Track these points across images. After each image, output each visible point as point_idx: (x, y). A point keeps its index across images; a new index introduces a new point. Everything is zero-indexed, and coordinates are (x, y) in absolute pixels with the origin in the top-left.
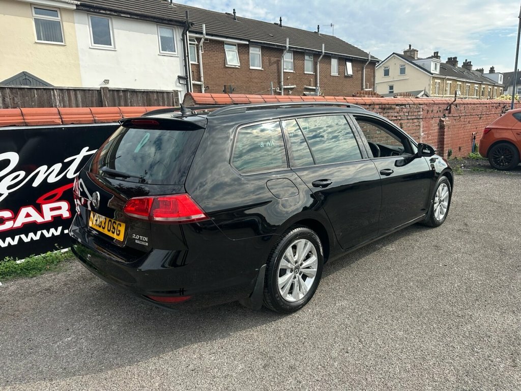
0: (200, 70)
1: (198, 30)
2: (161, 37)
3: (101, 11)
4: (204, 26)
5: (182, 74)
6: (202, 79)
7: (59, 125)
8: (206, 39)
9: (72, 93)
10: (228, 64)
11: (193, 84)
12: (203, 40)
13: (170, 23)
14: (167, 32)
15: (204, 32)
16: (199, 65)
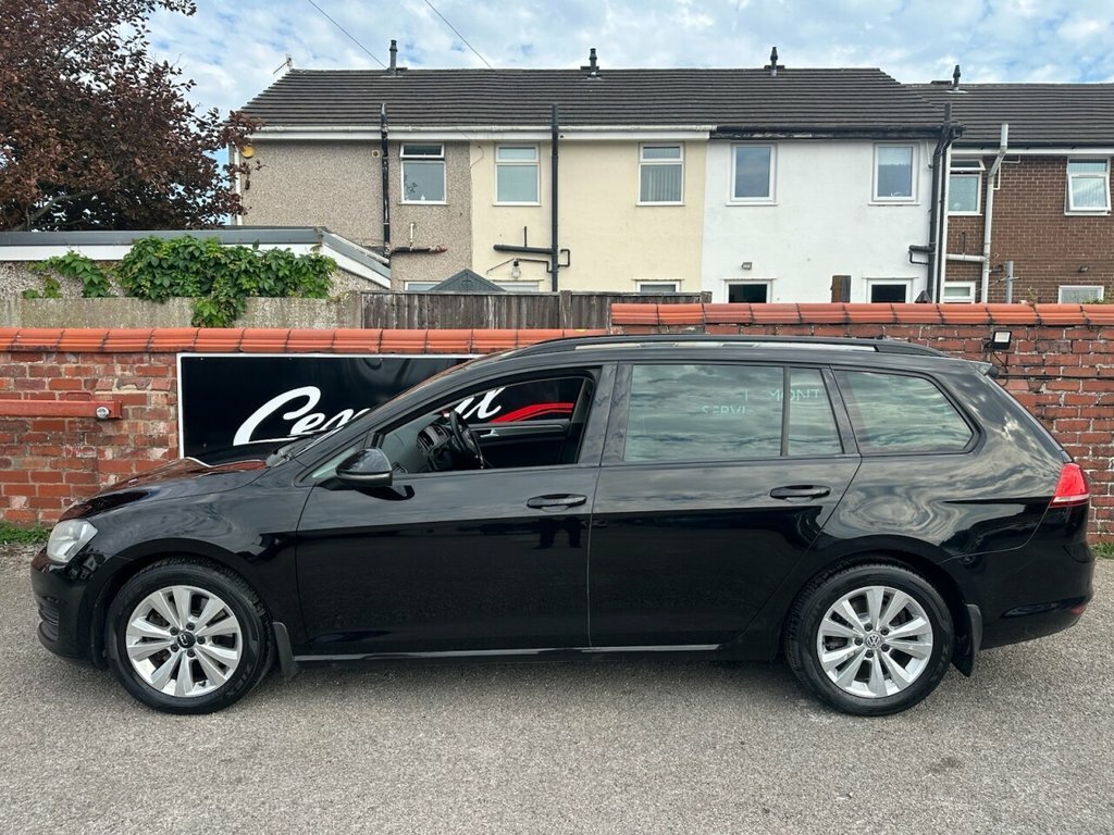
0: (984, 228)
1: (991, 139)
2: (880, 167)
3: (755, 136)
4: (1005, 129)
5: (923, 242)
6: (987, 249)
8: (1008, 158)
10: (1072, 208)
11: (948, 261)
12: (998, 162)
13: (904, 135)
14: (894, 156)
15: (1004, 142)
16: (983, 219)
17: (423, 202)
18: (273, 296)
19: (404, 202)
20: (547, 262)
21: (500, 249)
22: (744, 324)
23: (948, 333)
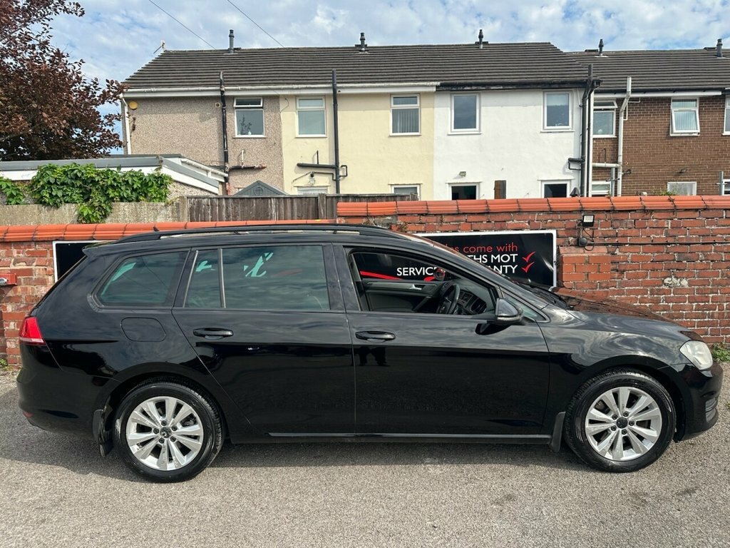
0: (618, 146)
1: (620, 87)
2: (548, 107)
3: (466, 88)
4: (630, 80)
5: (576, 156)
6: (620, 159)
8: (632, 99)
10: (675, 131)
11: (594, 168)
12: (626, 102)
13: (563, 86)
14: (557, 100)
15: (629, 89)
16: (616, 140)
17: (250, 135)
18: (130, 201)
19: (237, 136)
20: (332, 174)
21: (301, 166)
22: (422, 215)
23: (553, 216)
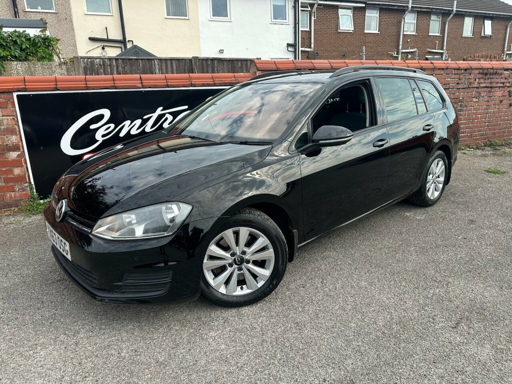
0: (311, 36)
2: (273, 5)
5: (292, 42)
6: (313, 46)
7: (140, 88)
8: (319, 5)
9: (169, 62)
10: (341, 29)
11: (301, 51)
12: (316, 6)
16: (310, 32)
17: (39, 10)
19: (27, 10)
20: (121, 47)
21: (92, 39)
